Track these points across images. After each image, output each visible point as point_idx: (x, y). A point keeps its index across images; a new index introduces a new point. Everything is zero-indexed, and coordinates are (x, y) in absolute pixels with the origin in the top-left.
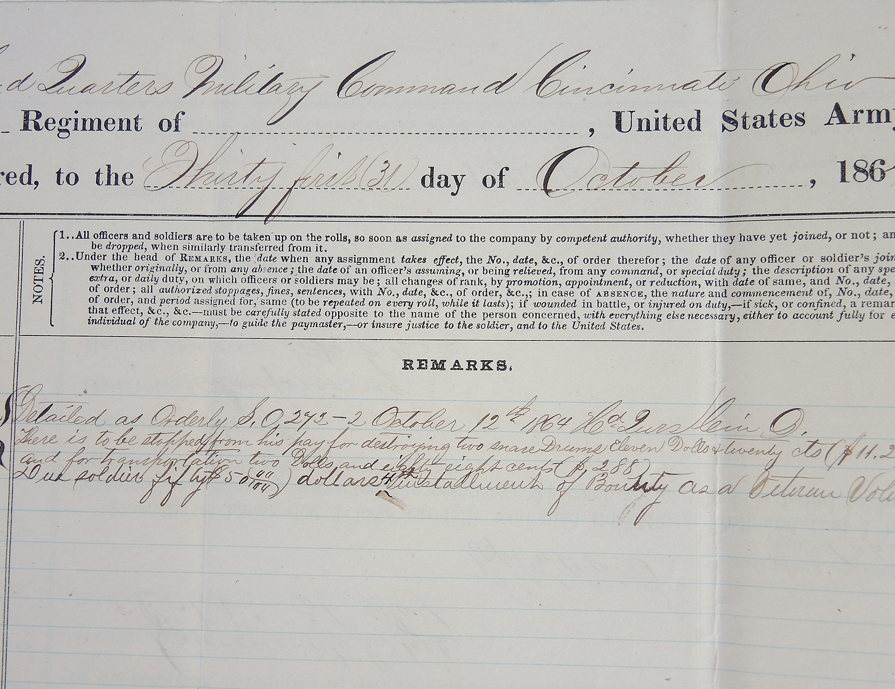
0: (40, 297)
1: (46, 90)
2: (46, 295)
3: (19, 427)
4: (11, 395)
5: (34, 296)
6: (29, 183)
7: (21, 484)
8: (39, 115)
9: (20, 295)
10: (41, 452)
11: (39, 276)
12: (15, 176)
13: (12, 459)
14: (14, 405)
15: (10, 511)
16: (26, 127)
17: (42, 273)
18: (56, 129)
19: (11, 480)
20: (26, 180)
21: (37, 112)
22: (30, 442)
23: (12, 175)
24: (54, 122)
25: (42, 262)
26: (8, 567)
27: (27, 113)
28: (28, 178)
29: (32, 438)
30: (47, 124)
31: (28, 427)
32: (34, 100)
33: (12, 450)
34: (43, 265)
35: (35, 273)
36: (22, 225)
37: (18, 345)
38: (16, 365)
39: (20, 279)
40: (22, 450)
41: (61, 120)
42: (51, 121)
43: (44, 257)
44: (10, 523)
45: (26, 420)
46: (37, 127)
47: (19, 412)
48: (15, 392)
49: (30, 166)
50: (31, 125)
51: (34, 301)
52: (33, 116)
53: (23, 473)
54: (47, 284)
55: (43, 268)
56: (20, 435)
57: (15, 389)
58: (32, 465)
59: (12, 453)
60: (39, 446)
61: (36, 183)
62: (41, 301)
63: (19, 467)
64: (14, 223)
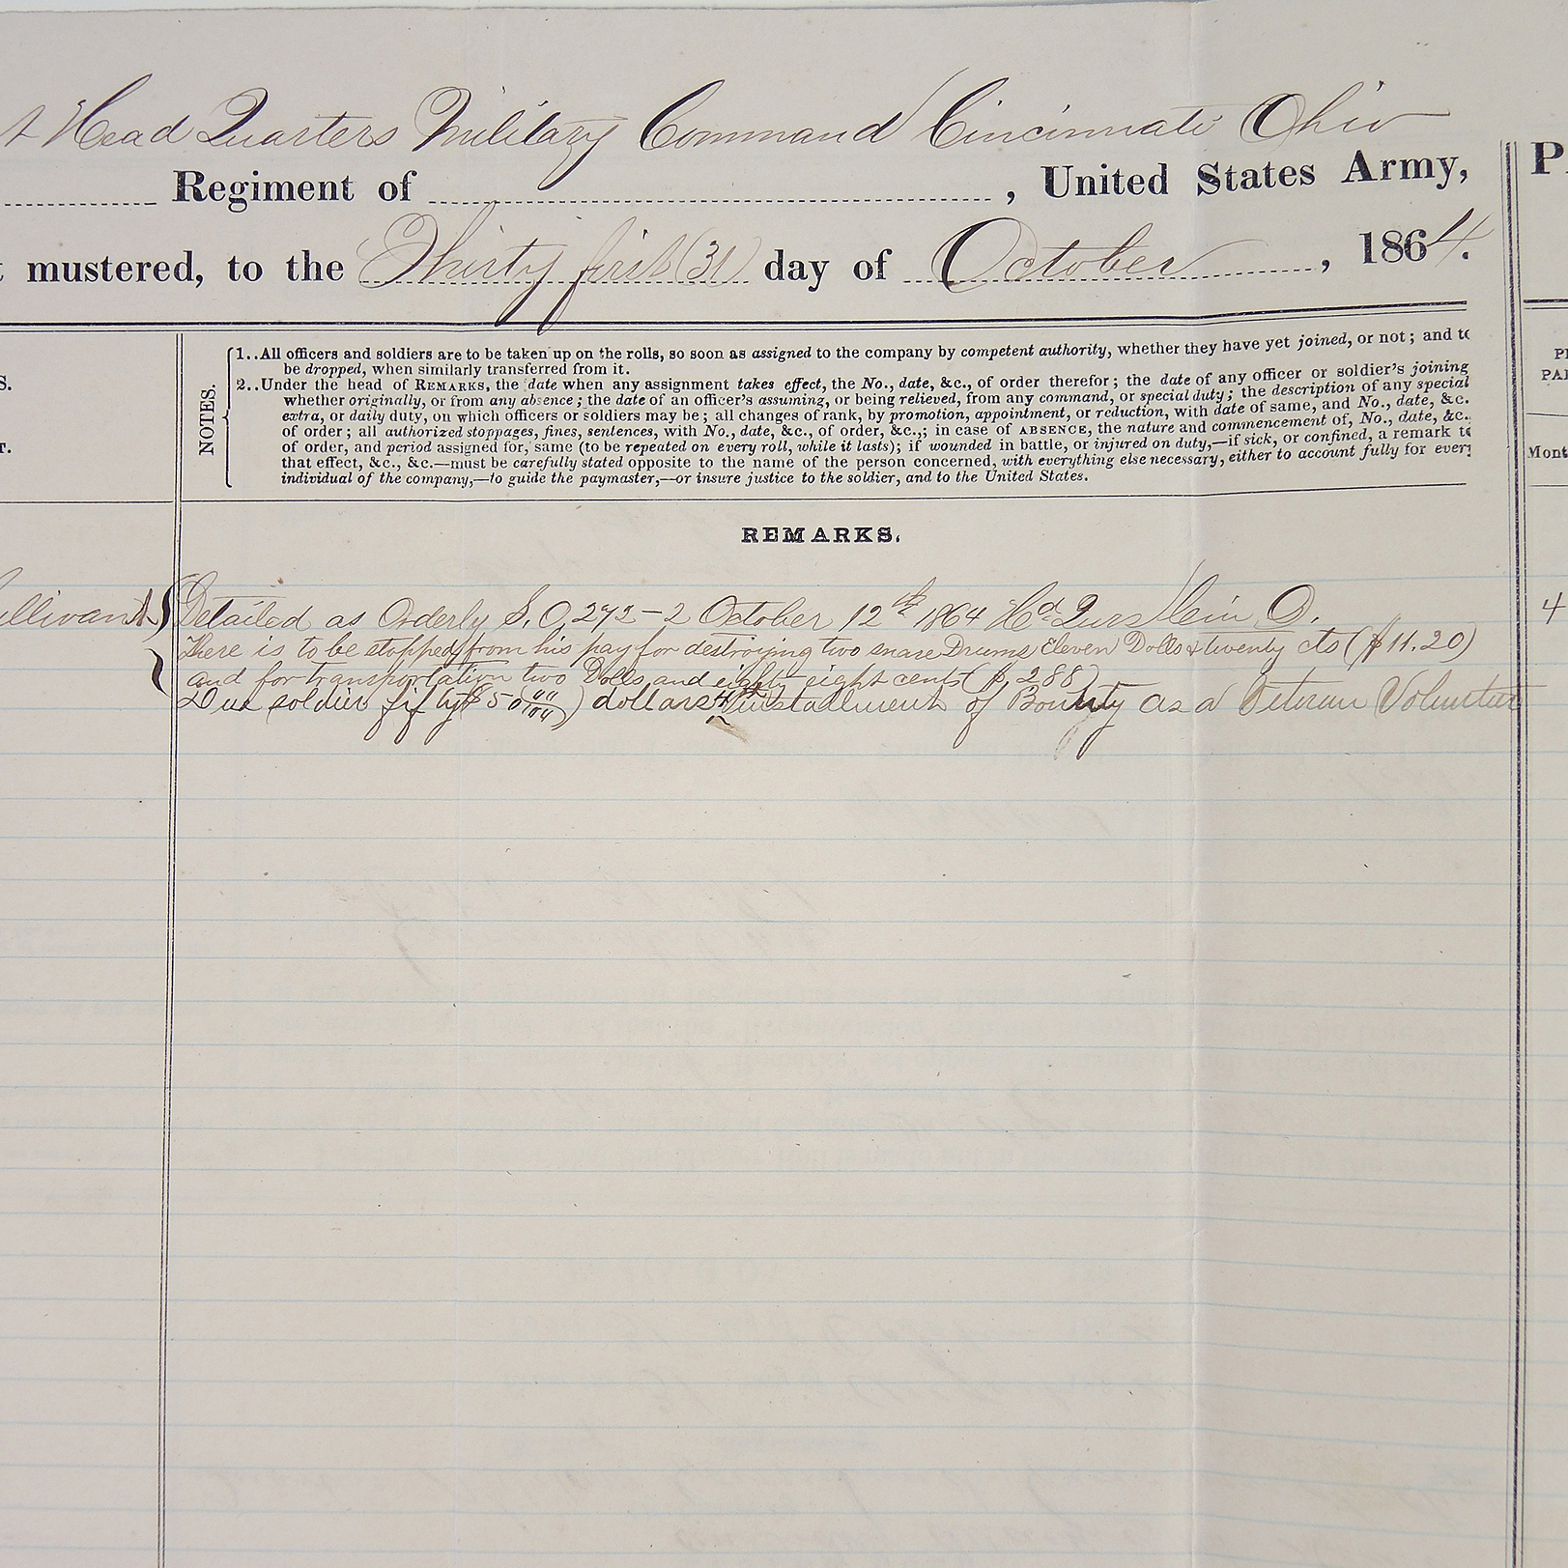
0: (209, 444)
1: (209, 140)
2: (218, 442)
3: (184, 634)
4: (169, 590)
5: (201, 443)
6: (189, 278)
7: (188, 716)
8: (200, 178)
9: (179, 442)
10: (216, 668)
11: (208, 415)
12: (168, 269)
13: (175, 680)
14: (176, 602)
15: (173, 756)
16: (181, 196)
17: (213, 410)
18: (227, 198)
19: (174, 711)
20: (183, 273)
21: (197, 173)
22: (201, 655)
23: (162, 267)
24: (223, 188)
25: (211, 394)
26: (172, 836)
27: (182, 175)
28: (187, 270)
29: (204, 650)
30: (212, 190)
31: (197, 634)
32: (193, 156)
33: (175, 667)
34: (213, 398)
35: (202, 410)
36: (180, 340)
37: (178, 516)
38: (177, 544)
39: (180, 419)
40: (189, 667)
41: (234, 184)
42: (218, 187)
43: (214, 386)
44: (174, 773)
45: (194, 623)
46: (198, 196)
47: (182, 612)
48: (176, 584)
49: (189, 253)
50: (189, 193)
51: (201, 451)
52: (190, 179)
53: (192, 700)
54: (219, 425)
55: (212, 402)
56: (186, 646)
57: (176, 579)
58: (205, 688)
59: (175, 672)
60: (214, 662)
61: (199, 278)
62: (212, 451)
63: (187, 692)
64: (168, 337)
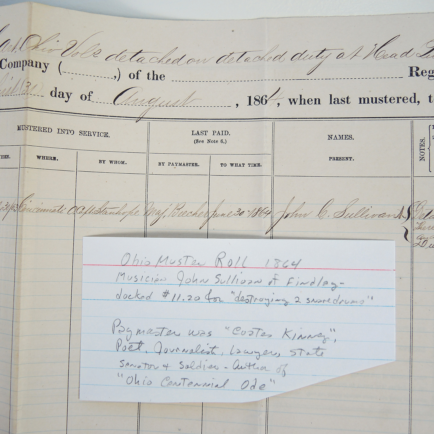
0: (423, 157)
1: (421, 56)
2: (426, 157)
3: (415, 221)
4: (410, 206)
5: (420, 157)
6: (415, 102)
7: (417, 249)
8: (418, 69)
9: (413, 157)
10: (427, 233)
11: (423, 148)
12: (407, 99)
13: (412, 237)
14: (412, 211)
15: (412, 263)
16: (411, 75)
17: (424, 146)
18: (427, 75)
19: (412, 248)
20: (413, 100)
21: (417, 67)
22: (422, 229)
23: (405, 98)
24: (426, 72)
25: (424, 141)
26: (412, 290)
27: (411, 68)
28: (414, 99)
29: (423, 227)
30: (422, 73)
31: (420, 222)
32: (415, 62)
33: (412, 233)
34: (424, 142)
35: (420, 146)
36: (412, 123)
37: (412, 182)
38: (412, 191)
39: (412, 149)
40: (417, 233)
41: (430, 71)
42: (424, 72)
43: (424, 138)
44: (412, 269)
45: (419, 218)
46: (417, 75)
47: (415, 214)
49: (415, 94)
50: (414, 74)
51: (420, 160)
52: (414, 69)
53: (418, 244)
54: (427, 151)
55: (424, 143)
56: (416, 226)
57: (412, 203)
58: (423, 240)
59: (412, 234)
60: (426, 231)
61: (419, 102)
62: (424, 160)
63: (416, 241)
64: (408, 122)
